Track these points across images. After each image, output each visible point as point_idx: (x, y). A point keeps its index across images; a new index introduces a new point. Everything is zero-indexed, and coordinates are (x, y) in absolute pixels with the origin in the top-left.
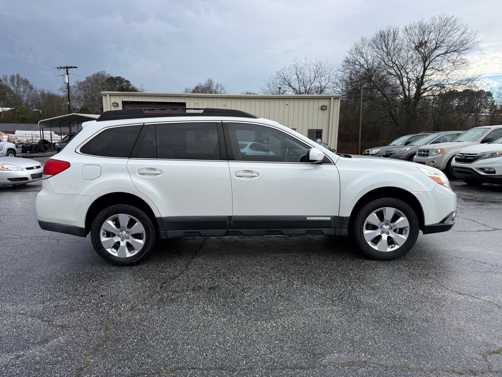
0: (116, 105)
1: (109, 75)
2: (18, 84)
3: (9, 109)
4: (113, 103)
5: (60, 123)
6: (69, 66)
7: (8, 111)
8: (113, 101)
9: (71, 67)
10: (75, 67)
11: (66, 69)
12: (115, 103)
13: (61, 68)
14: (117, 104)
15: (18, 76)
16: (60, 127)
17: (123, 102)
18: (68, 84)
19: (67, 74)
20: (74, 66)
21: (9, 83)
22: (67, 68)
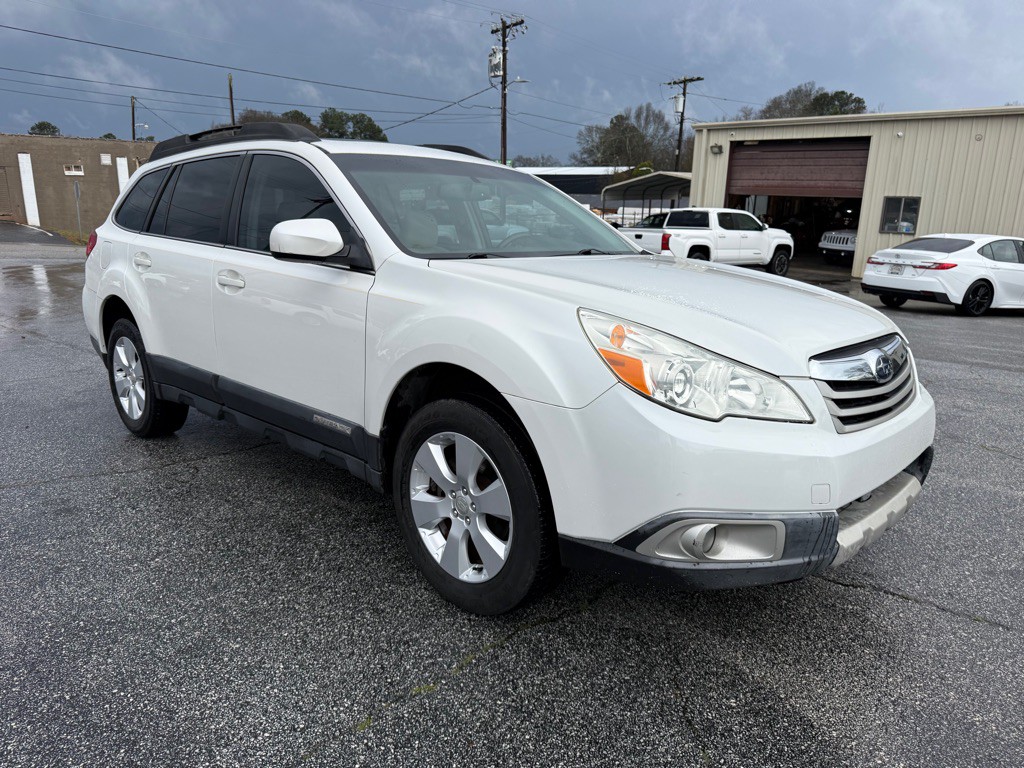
0: (716, 150)
1: (822, 89)
2: (647, 122)
3: (625, 169)
4: (712, 147)
5: (644, 191)
6: (688, 78)
7: (624, 172)
8: (712, 144)
9: (692, 80)
10: (699, 79)
11: (682, 85)
12: (716, 146)
13: (675, 83)
14: (720, 148)
15: (649, 106)
16: (643, 199)
17: (732, 142)
18: (682, 113)
19: (684, 94)
20: (696, 77)
21: (633, 121)
22: (685, 82)
